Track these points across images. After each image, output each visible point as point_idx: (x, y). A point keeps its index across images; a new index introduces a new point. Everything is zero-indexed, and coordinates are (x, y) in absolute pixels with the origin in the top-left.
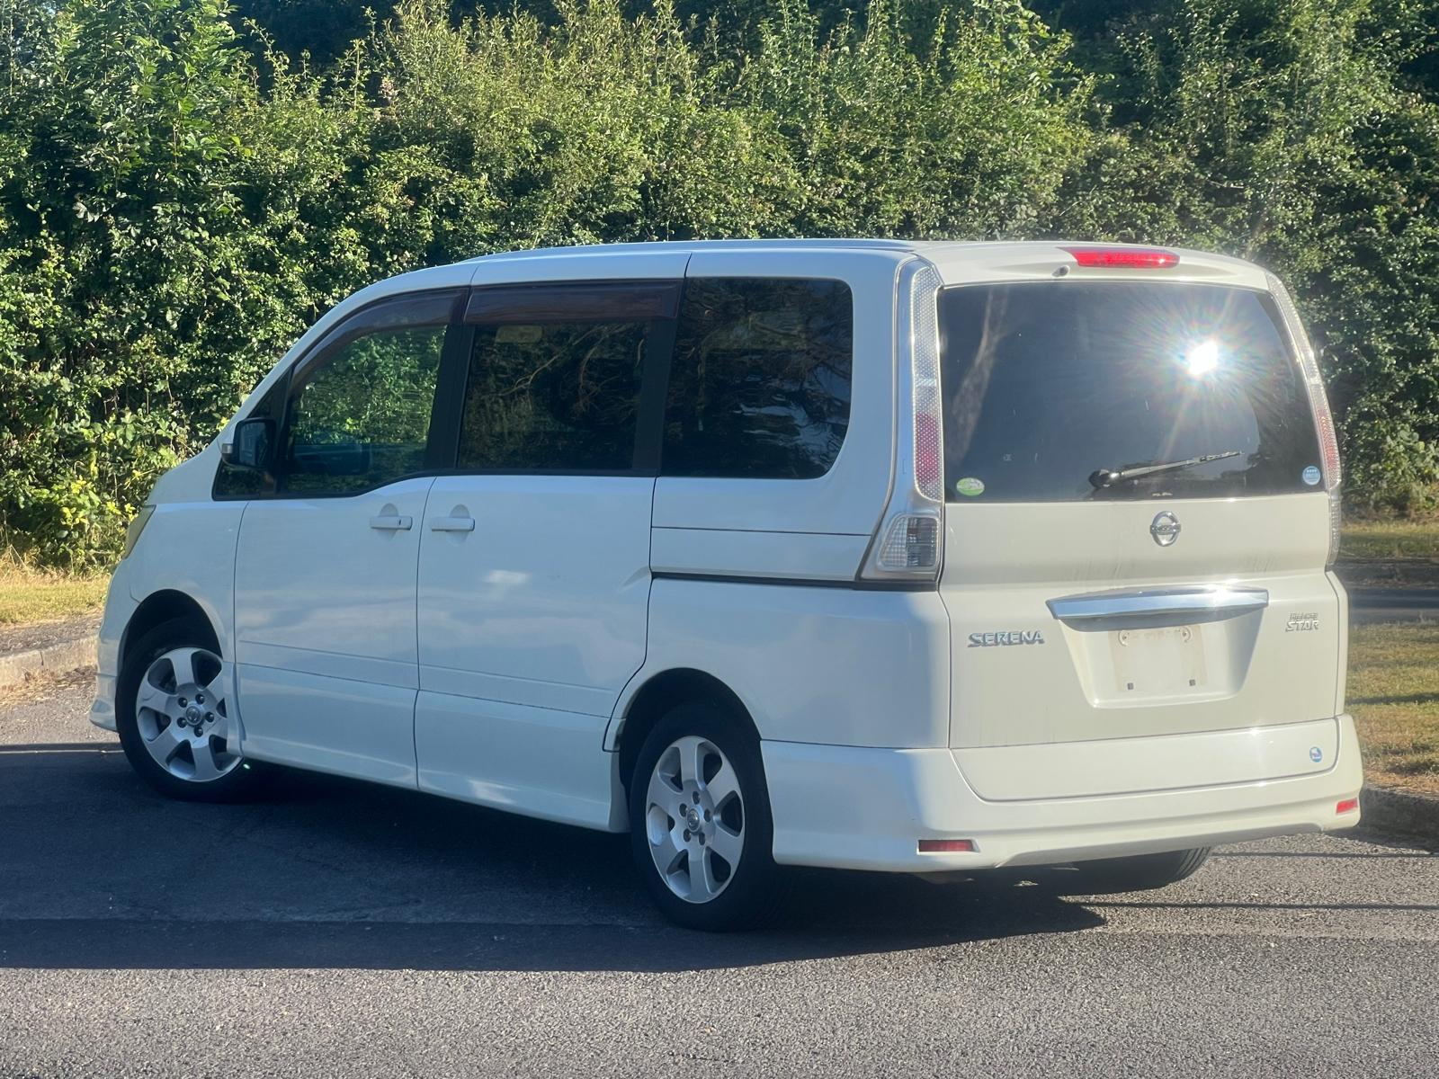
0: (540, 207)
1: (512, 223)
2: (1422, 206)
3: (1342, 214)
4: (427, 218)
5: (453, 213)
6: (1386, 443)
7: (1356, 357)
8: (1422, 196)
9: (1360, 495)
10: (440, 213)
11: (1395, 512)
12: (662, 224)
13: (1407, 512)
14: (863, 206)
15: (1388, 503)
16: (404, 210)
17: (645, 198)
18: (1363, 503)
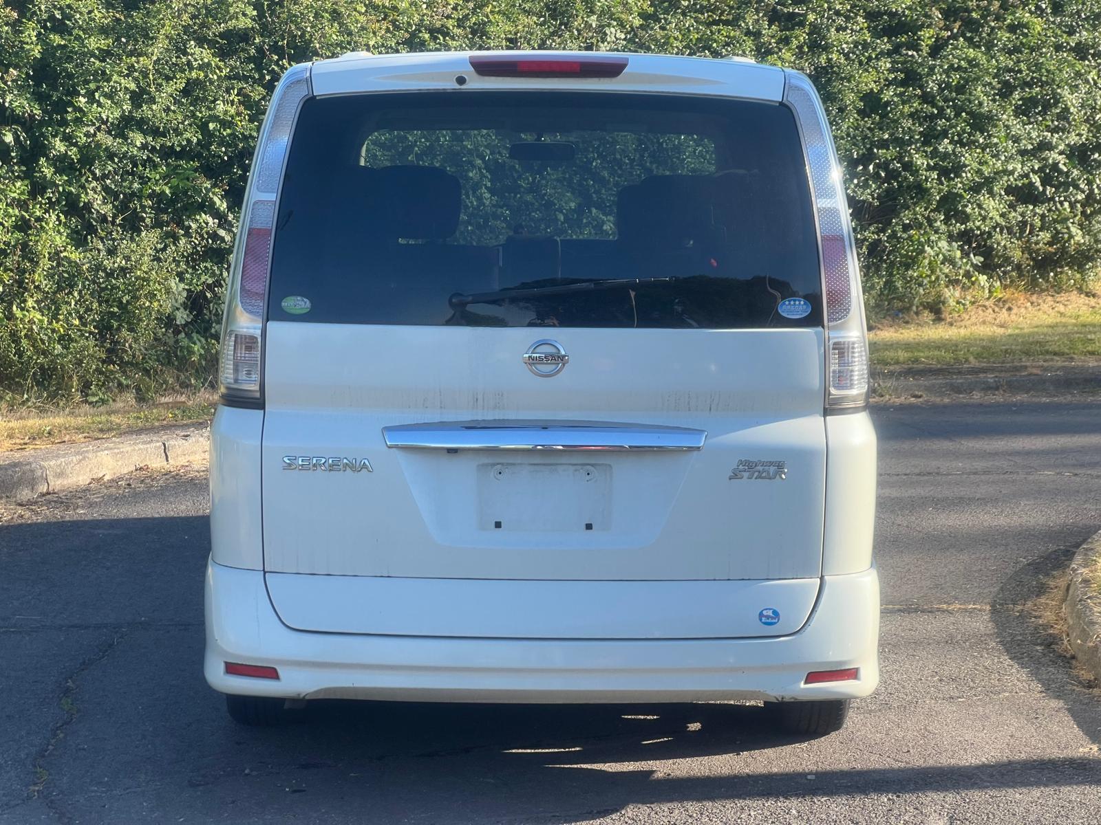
0: (155, 22)
1: (123, 40)
2: (955, 31)
3: (889, 38)
4: (31, 32)
5: (60, 27)
6: (925, 252)
7: (900, 172)
8: (955, 21)
9: (901, 301)
10: (45, 27)
11: (932, 316)
12: (280, 43)
13: (943, 316)
14: (470, 27)
15: (925, 308)
16: (7, 24)
17: (261, 15)
18: (904, 308)
